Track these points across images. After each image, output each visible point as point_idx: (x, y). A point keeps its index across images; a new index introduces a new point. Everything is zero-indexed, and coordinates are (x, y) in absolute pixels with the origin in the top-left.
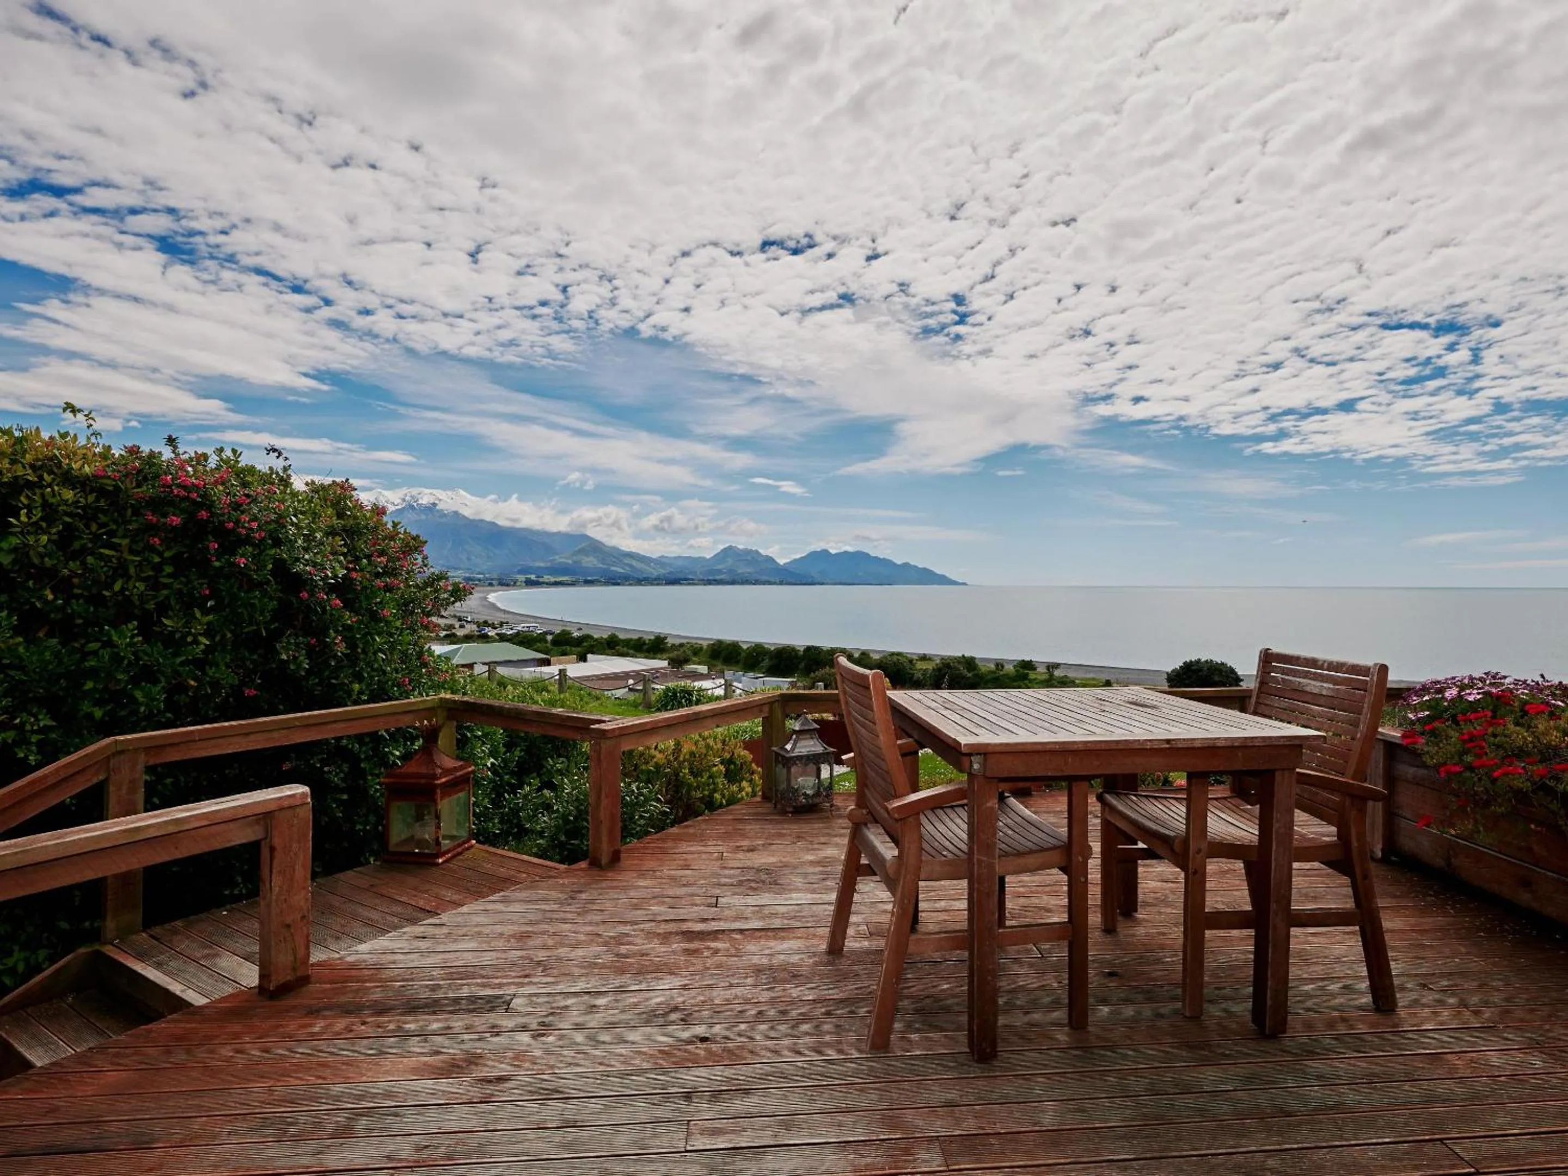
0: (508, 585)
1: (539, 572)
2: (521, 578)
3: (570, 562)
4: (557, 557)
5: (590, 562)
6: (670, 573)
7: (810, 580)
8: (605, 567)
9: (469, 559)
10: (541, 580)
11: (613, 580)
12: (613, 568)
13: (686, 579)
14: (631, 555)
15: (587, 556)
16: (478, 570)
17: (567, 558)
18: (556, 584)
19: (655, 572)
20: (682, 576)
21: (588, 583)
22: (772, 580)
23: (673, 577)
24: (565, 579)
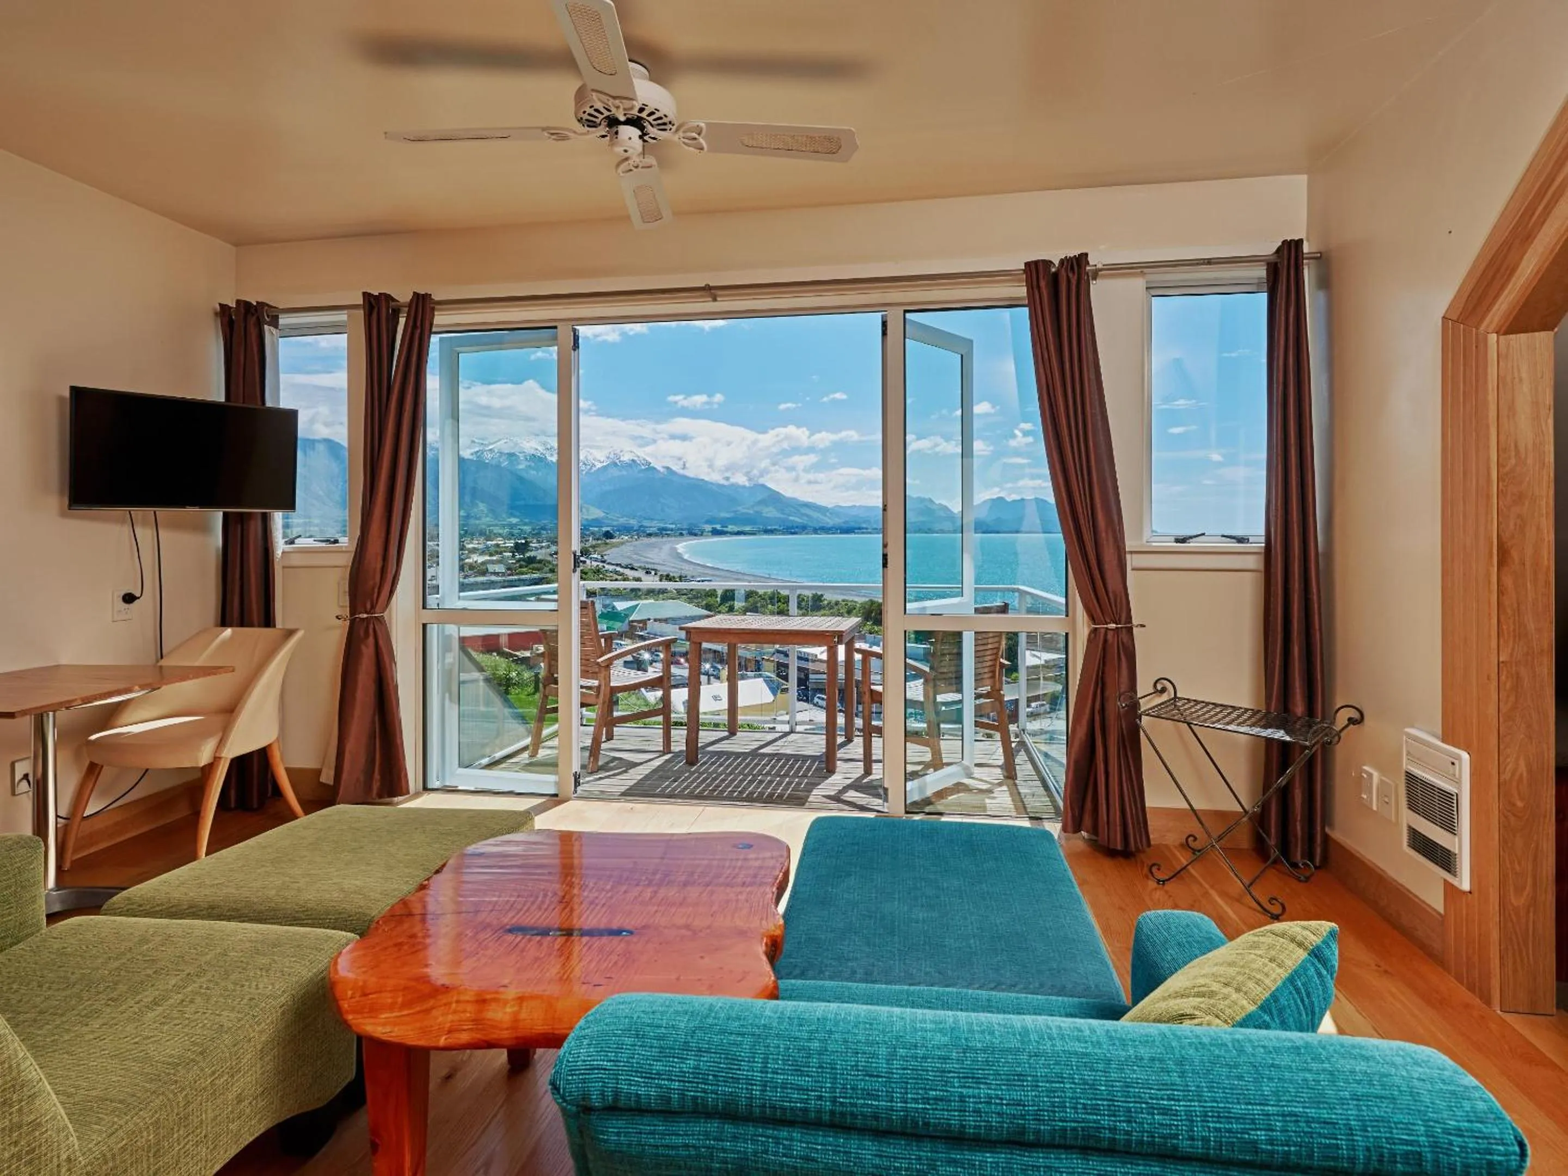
0: (696, 535)
1: (724, 522)
2: (708, 528)
3: (752, 512)
5: (770, 512)
6: (846, 522)
8: (782, 516)
9: (663, 510)
10: (725, 529)
11: (791, 530)
12: (791, 518)
13: (859, 529)
14: (807, 505)
15: (767, 506)
18: (739, 533)
19: (830, 522)
20: (857, 526)
21: (767, 532)
22: (943, 528)
23: (845, 526)
24: (747, 529)
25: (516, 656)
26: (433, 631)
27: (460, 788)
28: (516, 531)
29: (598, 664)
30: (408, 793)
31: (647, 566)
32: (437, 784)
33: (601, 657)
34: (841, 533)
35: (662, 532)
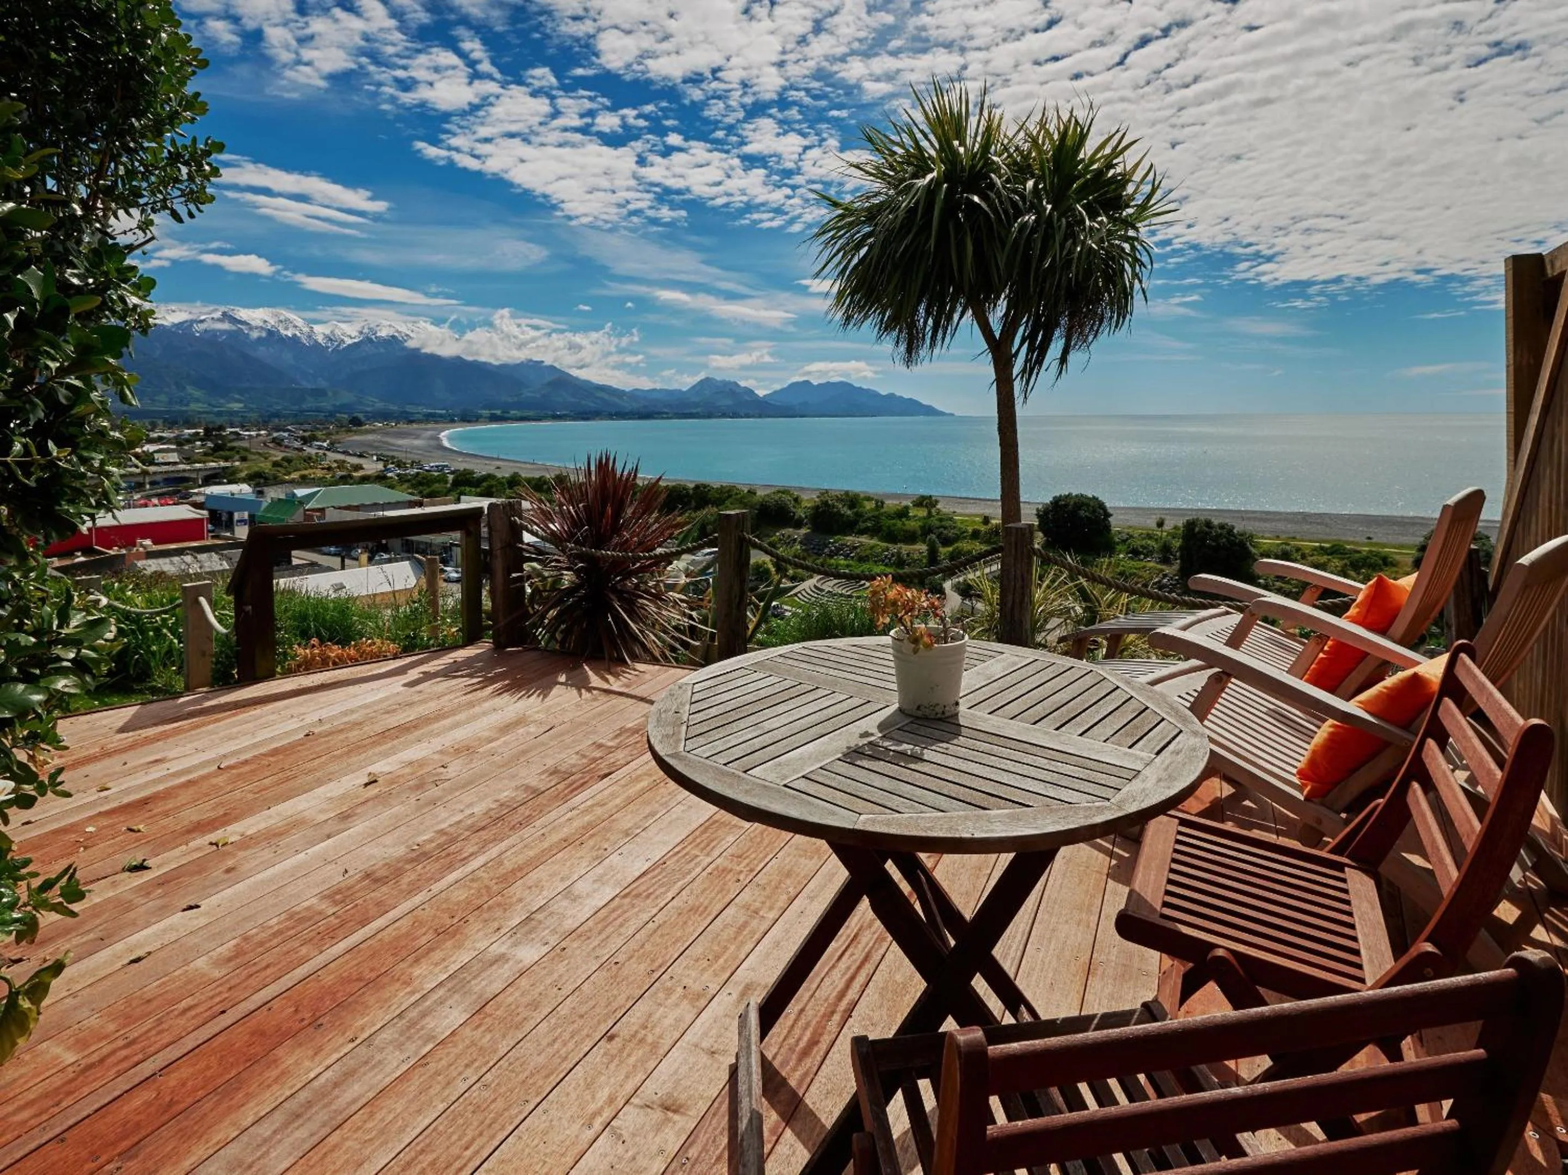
0: (469, 421)
1: (506, 408)
2: (486, 412)
3: (538, 396)
4: (524, 392)
5: (560, 396)
6: (644, 408)
7: (791, 413)
8: (575, 401)
9: (430, 394)
10: (506, 415)
11: (584, 415)
13: (659, 413)
14: (603, 389)
15: (555, 389)
17: (534, 392)
18: (521, 419)
19: (627, 406)
20: (655, 411)
21: (555, 417)
22: (751, 413)
23: (644, 411)
24: (531, 414)
34: (639, 418)
35: (428, 418)
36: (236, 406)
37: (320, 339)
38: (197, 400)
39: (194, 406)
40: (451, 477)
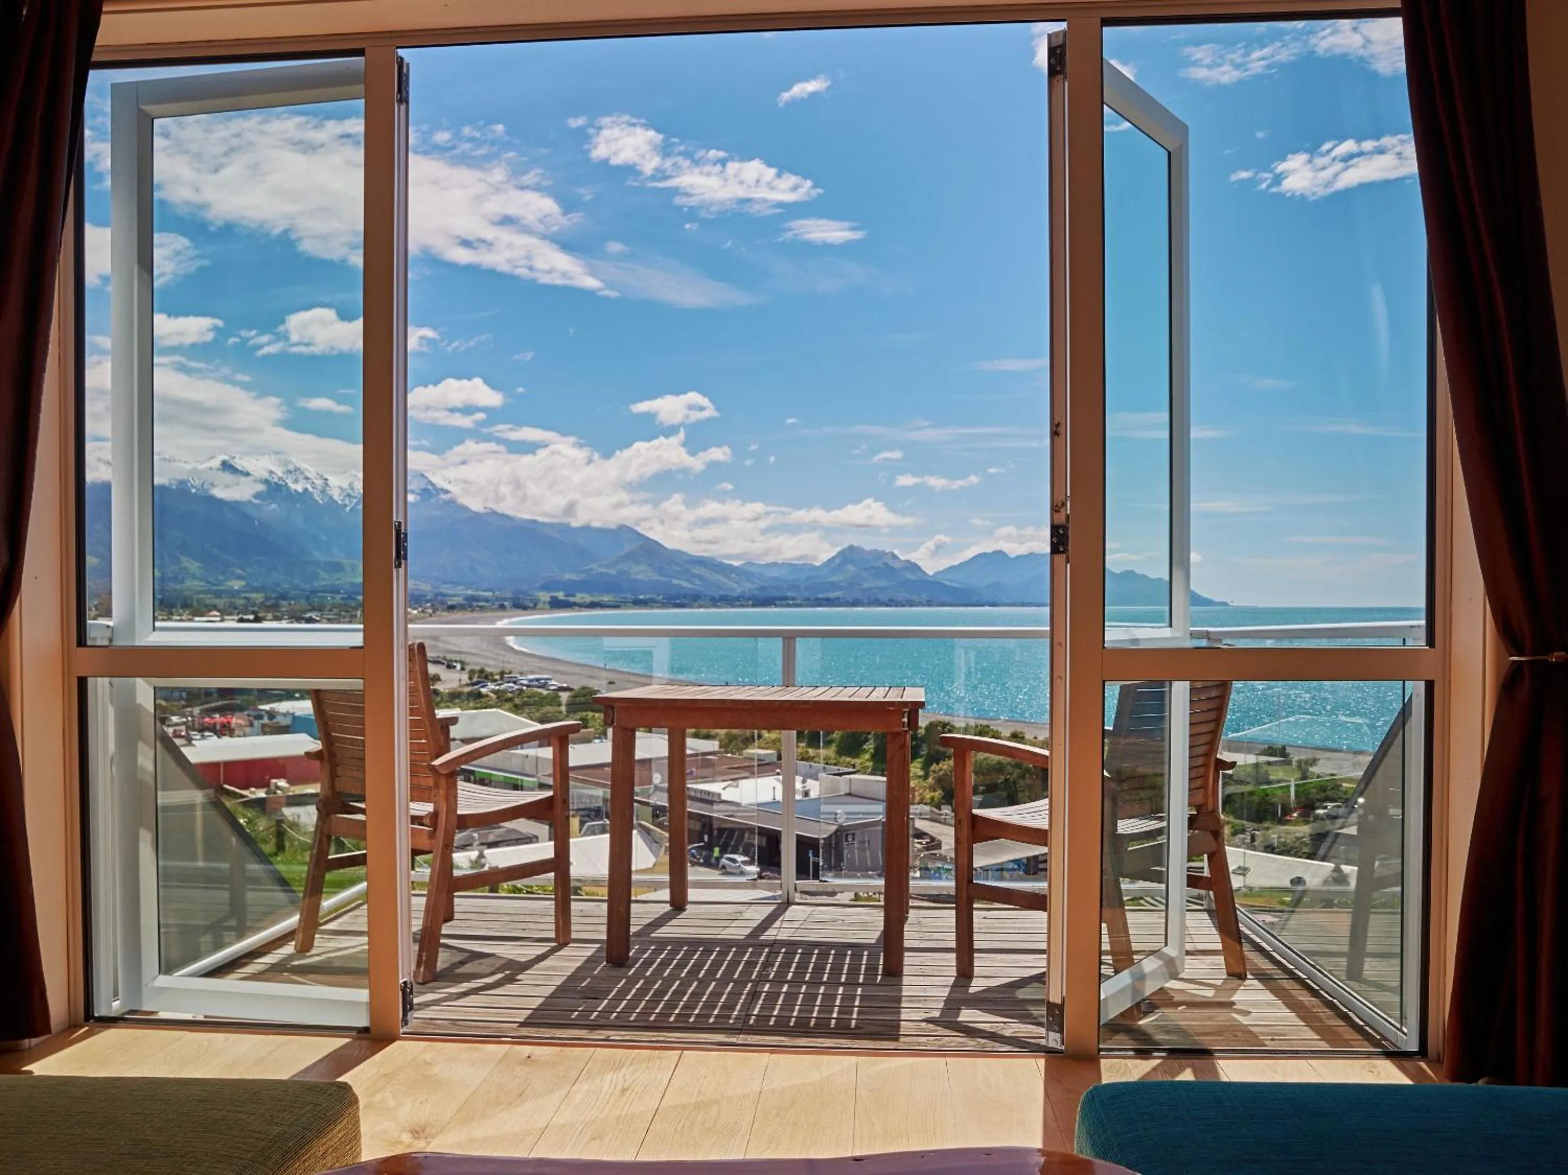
0: (525, 608)
1: (571, 588)
2: (544, 596)
3: (613, 572)
4: (594, 566)
5: (642, 573)
6: (762, 588)
7: (975, 599)
8: (663, 579)
9: (472, 568)
10: (571, 599)
11: (676, 600)
12: (675, 582)
14: (700, 561)
15: (637, 562)
16: (486, 585)
17: (608, 567)
18: (593, 605)
19: (736, 588)
20: (778, 594)
21: (638, 603)
22: (915, 598)
24: (606, 598)
25: (243, 796)
26: (100, 687)
27: (163, 1015)
28: (239, 602)
29: (433, 769)
30: (46, 1029)
31: (449, 656)
32: (116, 1007)
33: (438, 756)
34: (754, 606)
35: (471, 604)
36: (237, 585)
37: (336, 495)
38: (194, 577)
39: (189, 583)
40: (564, 696)
